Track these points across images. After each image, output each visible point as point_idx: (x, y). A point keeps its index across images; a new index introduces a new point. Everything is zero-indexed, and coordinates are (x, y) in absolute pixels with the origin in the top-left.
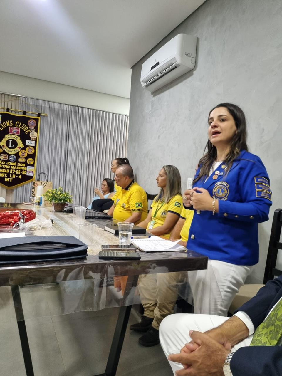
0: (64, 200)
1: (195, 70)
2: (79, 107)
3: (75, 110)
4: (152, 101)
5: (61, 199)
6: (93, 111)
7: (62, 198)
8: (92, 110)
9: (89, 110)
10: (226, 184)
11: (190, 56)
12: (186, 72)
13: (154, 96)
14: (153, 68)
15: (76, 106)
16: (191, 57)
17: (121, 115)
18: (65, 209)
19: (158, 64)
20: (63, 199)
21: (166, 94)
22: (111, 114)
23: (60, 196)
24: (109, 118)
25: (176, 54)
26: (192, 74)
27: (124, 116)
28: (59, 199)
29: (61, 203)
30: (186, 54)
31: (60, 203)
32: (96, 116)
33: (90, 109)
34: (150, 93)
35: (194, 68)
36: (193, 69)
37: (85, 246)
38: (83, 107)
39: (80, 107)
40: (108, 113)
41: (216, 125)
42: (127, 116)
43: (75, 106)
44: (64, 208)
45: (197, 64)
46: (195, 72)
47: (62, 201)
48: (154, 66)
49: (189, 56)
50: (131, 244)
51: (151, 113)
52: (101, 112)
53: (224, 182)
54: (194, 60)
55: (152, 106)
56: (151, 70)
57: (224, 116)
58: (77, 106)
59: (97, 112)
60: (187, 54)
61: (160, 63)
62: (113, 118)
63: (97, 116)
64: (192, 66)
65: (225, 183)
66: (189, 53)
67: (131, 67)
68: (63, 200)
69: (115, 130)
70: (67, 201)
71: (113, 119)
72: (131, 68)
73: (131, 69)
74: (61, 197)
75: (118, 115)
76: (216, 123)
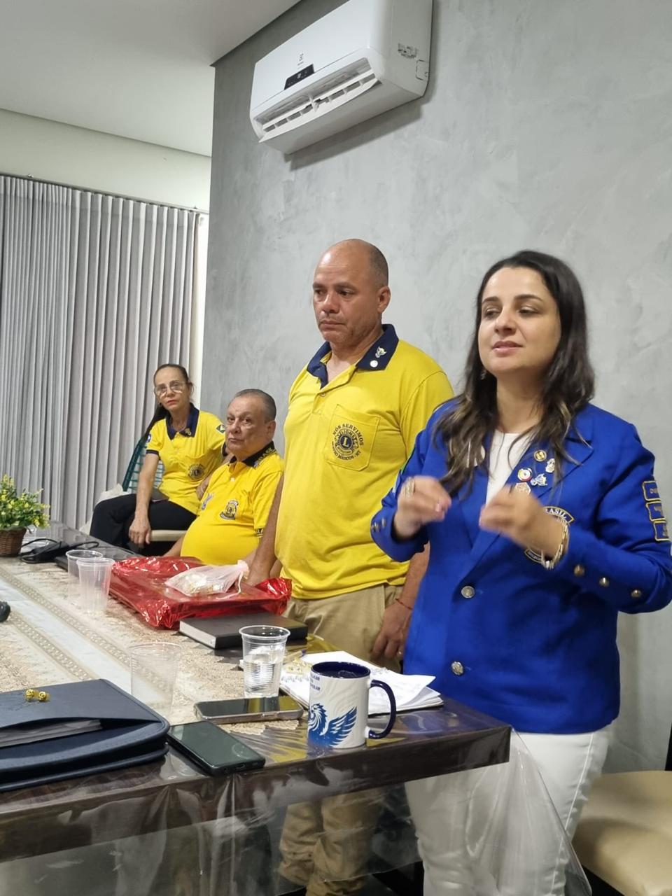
0: (21, 520)
1: (428, 100)
2: (35, 181)
3: (21, 193)
4: (288, 181)
5: (12, 518)
6: (81, 194)
7: (13, 513)
8: (78, 193)
9: (70, 190)
10: (566, 513)
11: (413, 56)
12: (399, 104)
13: (295, 167)
14: (291, 81)
15: (24, 179)
16: (416, 59)
17: (176, 210)
18: (24, 550)
19: (309, 71)
20: (19, 516)
21: (333, 167)
22: (143, 206)
23: (10, 506)
24: (136, 220)
25: (369, 47)
26: (418, 116)
27: (186, 213)
28: (7, 516)
29: (11, 531)
30: (400, 50)
31: (6, 529)
32: (94, 212)
33: (74, 188)
34: (280, 155)
35: (424, 95)
36: (421, 97)
37: (158, 721)
38: (48, 183)
39: (40, 182)
40: (131, 203)
41: (511, 325)
42: (195, 214)
43: (21, 178)
44: (20, 545)
45: (434, 81)
46: (426, 108)
47: (17, 524)
48: (296, 75)
49: (409, 56)
50: (282, 693)
51: (285, 220)
52: (110, 198)
53: (557, 509)
54: (424, 67)
55: (288, 200)
56: (287, 87)
57: (535, 300)
58: (29, 179)
59: (97, 198)
60: (402, 51)
61: (315, 69)
62: (148, 220)
63: (97, 212)
64: (417, 88)
65: (562, 511)
66: (408, 48)
67: (212, 62)
68: (19, 519)
69: (158, 251)
70: (30, 523)
71: (151, 222)
72: (212, 65)
73: (214, 69)
74: (11, 510)
75: (166, 209)
76: (510, 320)
